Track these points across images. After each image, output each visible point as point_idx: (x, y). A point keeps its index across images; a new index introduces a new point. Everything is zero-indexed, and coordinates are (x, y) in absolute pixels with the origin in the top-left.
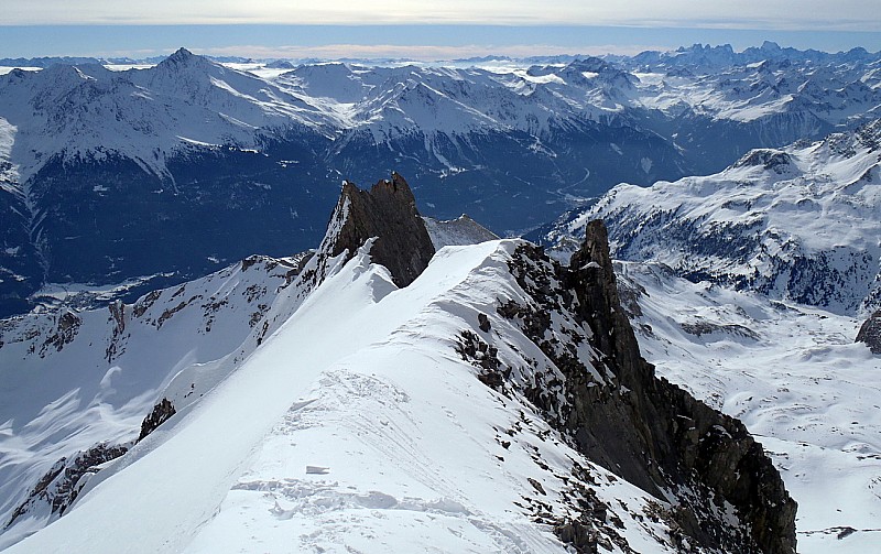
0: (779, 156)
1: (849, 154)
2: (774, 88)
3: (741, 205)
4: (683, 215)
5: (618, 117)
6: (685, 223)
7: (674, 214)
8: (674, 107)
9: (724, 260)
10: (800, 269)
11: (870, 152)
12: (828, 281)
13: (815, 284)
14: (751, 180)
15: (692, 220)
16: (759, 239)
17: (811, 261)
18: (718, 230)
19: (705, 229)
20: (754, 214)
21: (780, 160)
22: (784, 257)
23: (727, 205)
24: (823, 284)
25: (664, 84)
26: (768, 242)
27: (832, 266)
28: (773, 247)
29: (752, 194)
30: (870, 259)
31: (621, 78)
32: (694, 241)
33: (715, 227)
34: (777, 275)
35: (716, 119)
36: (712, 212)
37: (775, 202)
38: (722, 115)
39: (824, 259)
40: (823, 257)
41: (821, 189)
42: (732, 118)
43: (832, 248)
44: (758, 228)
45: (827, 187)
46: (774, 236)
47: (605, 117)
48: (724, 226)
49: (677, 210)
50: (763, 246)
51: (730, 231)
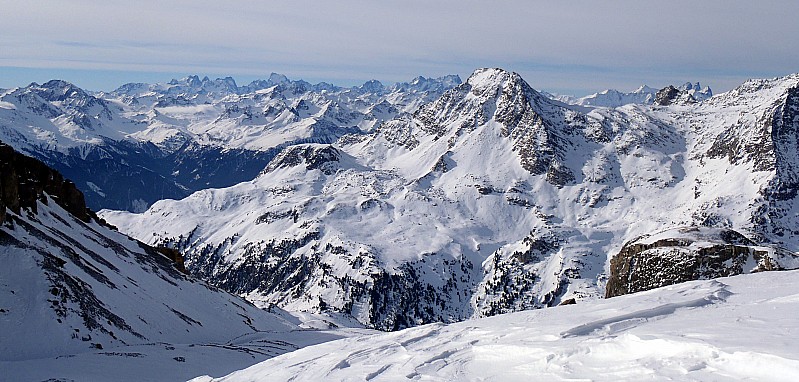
0: (325, 151)
1: (411, 144)
2: (292, 110)
3: (284, 216)
4: (201, 241)
5: (95, 150)
6: (205, 252)
7: (188, 242)
8: (171, 139)
9: (271, 296)
10: (382, 291)
11: (436, 139)
12: (423, 303)
13: (406, 310)
14: (292, 185)
15: (216, 246)
16: (317, 257)
17: (396, 278)
18: (257, 254)
19: (235, 257)
20: (305, 225)
21: (327, 156)
22: (358, 276)
23: (263, 218)
24: (417, 309)
25: (156, 112)
26: (330, 259)
27: (424, 281)
28: (341, 266)
29: (297, 201)
30: (471, 267)
31: (96, 105)
32: (221, 276)
33: (251, 252)
34: (351, 304)
35: (226, 149)
36: (244, 231)
37: (330, 206)
38: (234, 144)
39: (412, 272)
40: (411, 270)
41: (388, 185)
42: (247, 147)
43: (420, 258)
44: (313, 243)
45: (394, 183)
46: (339, 250)
47: (77, 149)
48: (263, 246)
49: (191, 235)
50: (325, 266)
51: (275, 253)
